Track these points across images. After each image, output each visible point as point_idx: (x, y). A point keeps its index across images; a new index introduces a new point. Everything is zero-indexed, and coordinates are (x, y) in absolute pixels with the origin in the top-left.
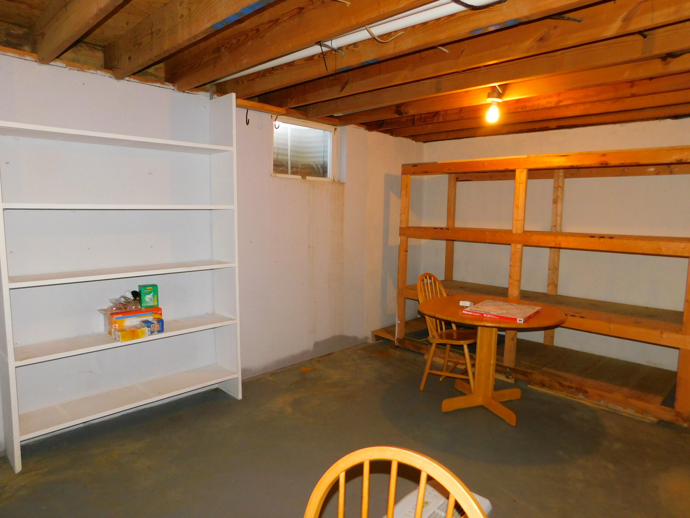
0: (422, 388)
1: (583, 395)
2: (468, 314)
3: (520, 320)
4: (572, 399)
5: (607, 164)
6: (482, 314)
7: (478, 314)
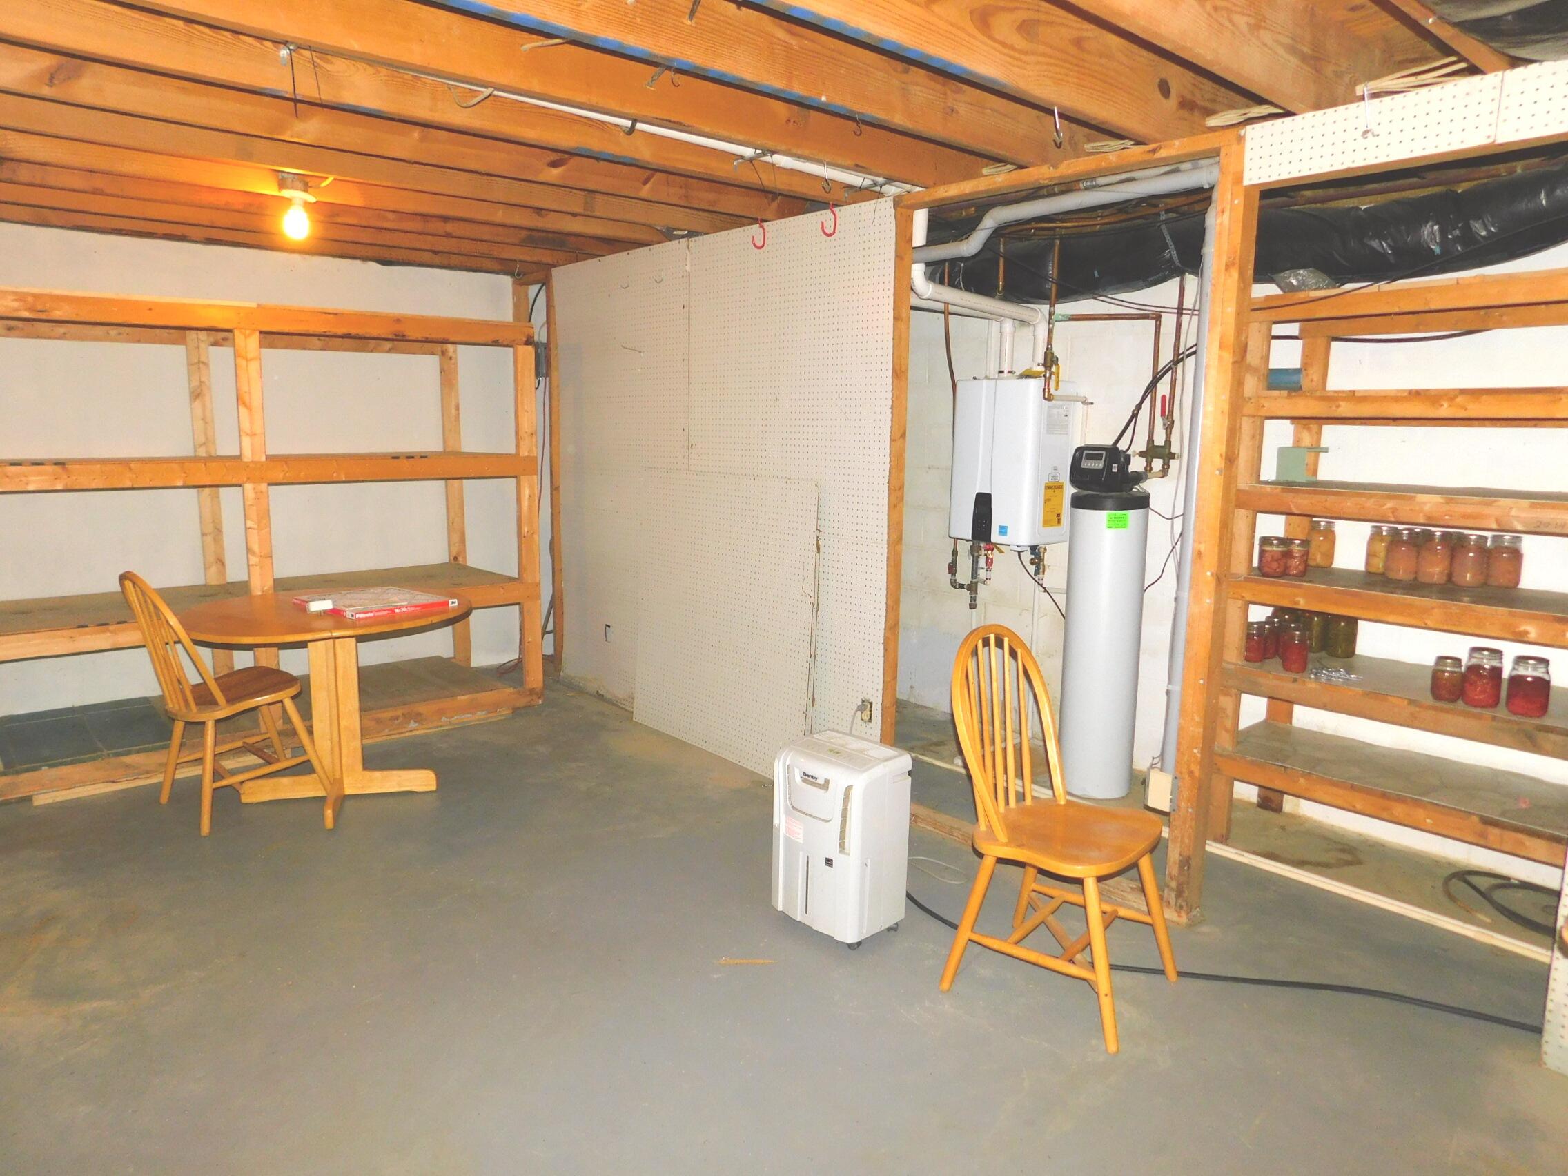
0: (205, 828)
1: (415, 721)
2: (366, 618)
3: (453, 603)
4: (397, 736)
5: (404, 336)
6: (392, 611)
7: (385, 613)
